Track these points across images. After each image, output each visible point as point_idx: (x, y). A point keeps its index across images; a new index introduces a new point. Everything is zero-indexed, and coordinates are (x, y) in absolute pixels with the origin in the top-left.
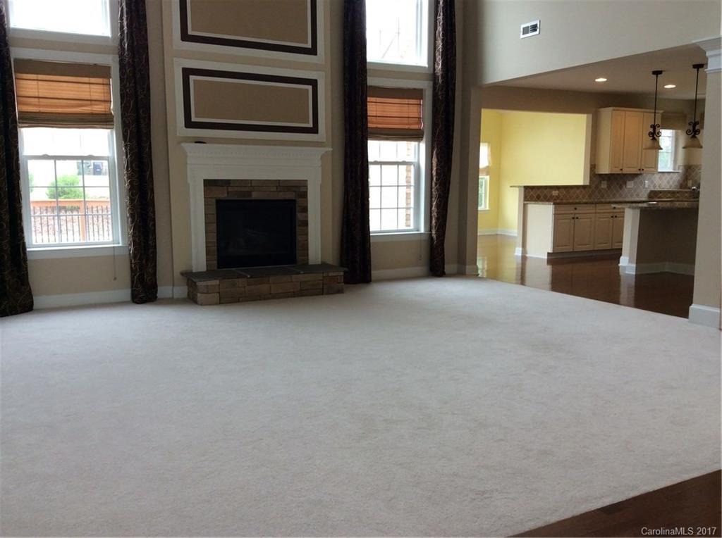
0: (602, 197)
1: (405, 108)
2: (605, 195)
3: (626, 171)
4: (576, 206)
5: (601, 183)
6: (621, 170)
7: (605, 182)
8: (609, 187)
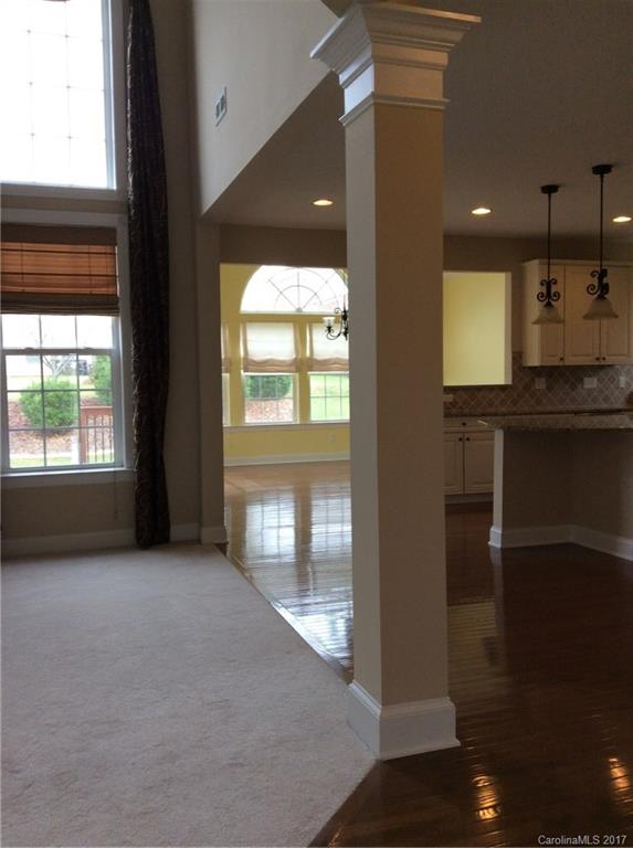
0: (539, 402)
1: (83, 260)
2: (545, 401)
3: (571, 361)
4: (465, 420)
5: (533, 380)
6: (561, 359)
7: (543, 380)
8: (549, 388)
